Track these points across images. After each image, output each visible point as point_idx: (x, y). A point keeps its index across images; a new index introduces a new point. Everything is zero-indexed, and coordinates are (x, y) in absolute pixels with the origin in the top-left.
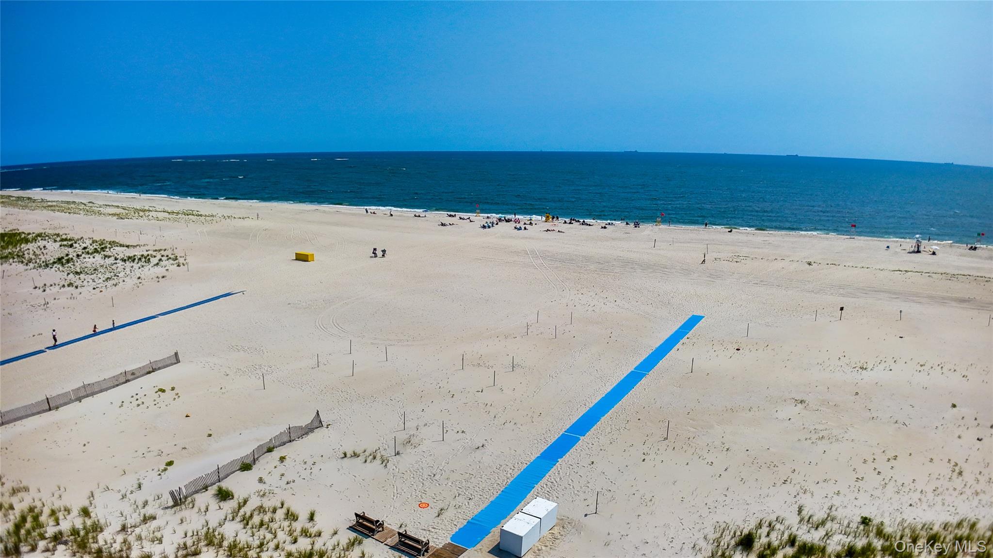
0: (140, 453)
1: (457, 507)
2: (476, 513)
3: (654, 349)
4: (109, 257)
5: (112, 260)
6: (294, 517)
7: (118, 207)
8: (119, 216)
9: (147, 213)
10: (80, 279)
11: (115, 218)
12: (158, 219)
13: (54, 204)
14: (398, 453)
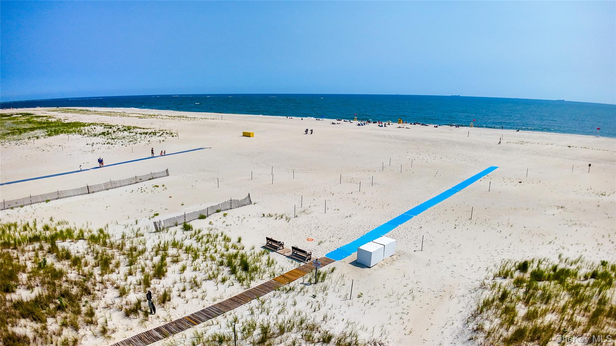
0: (139, 211)
1: (331, 241)
2: (343, 245)
3: (465, 180)
4: (132, 132)
5: (134, 134)
6: (228, 240)
7: (139, 114)
8: (140, 117)
9: (156, 116)
10: (114, 141)
11: (137, 118)
12: (162, 118)
13: (103, 112)
14: (296, 217)
